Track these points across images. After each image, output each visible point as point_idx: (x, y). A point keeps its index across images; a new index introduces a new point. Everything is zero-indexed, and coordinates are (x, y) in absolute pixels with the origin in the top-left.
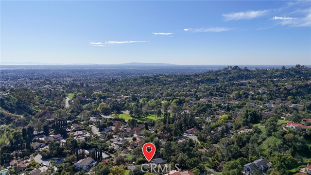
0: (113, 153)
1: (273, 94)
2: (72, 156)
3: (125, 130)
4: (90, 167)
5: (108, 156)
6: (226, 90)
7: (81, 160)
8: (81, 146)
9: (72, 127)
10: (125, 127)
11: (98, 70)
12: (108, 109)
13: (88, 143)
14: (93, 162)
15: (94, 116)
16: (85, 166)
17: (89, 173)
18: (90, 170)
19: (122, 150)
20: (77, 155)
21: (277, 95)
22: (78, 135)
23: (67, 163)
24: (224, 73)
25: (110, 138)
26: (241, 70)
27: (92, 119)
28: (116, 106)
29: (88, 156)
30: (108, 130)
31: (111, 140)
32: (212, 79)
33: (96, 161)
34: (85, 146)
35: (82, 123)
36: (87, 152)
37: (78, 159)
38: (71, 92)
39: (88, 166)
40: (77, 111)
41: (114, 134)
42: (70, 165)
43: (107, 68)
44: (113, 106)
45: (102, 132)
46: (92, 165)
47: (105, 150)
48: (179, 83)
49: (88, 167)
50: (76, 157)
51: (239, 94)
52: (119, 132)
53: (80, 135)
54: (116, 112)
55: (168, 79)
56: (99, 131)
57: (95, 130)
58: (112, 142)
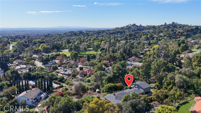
0: (64, 82)
1: (171, 37)
2: (11, 88)
3: (69, 62)
4: (37, 100)
5: (58, 86)
6: (135, 36)
7: (25, 93)
8: (24, 76)
9: (14, 62)
10: (68, 60)
11: (36, 31)
12: (49, 48)
13: (32, 74)
14: (41, 94)
15: (37, 54)
16: (31, 100)
17: (37, 110)
18: (37, 105)
19: (73, 79)
20: (18, 87)
21: (174, 36)
22: (21, 69)
23: (4, 98)
24: (127, 28)
25: (56, 70)
26: (138, 26)
27: (35, 56)
28: (56, 45)
29: (33, 87)
30: (52, 64)
31: (57, 70)
32: (121, 32)
33: (44, 92)
34: (28, 77)
35: (25, 59)
36: (31, 83)
37: (20, 91)
38: (15, 41)
39: (34, 99)
40: (19, 51)
41: (59, 66)
42: (8, 101)
43: (43, 30)
44: (53, 45)
45: (45, 65)
46: (41, 98)
47: (53, 80)
48: (98, 35)
49: (34, 101)
50: (17, 89)
51: (147, 37)
52: (63, 64)
53: (23, 68)
54: (56, 50)
55: (90, 33)
56: (43, 65)
57: (39, 64)
58: (58, 73)
